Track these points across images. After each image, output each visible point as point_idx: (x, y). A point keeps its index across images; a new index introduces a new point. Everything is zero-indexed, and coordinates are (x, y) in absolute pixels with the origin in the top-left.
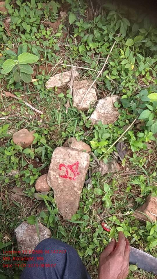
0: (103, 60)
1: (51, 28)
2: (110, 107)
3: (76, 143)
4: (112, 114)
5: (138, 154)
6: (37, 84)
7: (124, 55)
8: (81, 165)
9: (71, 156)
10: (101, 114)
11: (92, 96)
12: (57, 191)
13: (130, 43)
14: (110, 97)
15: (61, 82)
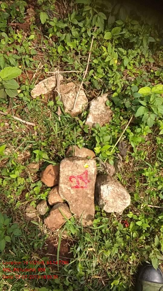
0: (84, 58)
1: (21, 30)
2: (103, 107)
3: (79, 151)
4: (106, 114)
5: (138, 147)
6: (23, 96)
7: (106, 52)
8: (90, 173)
9: (79, 166)
10: (95, 116)
11: (82, 99)
12: (71, 201)
13: (108, 36)
14: (101, 97)
15: (47, 88)
